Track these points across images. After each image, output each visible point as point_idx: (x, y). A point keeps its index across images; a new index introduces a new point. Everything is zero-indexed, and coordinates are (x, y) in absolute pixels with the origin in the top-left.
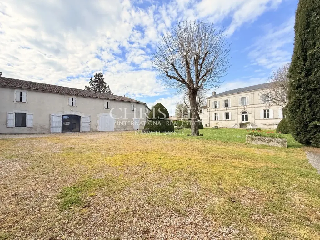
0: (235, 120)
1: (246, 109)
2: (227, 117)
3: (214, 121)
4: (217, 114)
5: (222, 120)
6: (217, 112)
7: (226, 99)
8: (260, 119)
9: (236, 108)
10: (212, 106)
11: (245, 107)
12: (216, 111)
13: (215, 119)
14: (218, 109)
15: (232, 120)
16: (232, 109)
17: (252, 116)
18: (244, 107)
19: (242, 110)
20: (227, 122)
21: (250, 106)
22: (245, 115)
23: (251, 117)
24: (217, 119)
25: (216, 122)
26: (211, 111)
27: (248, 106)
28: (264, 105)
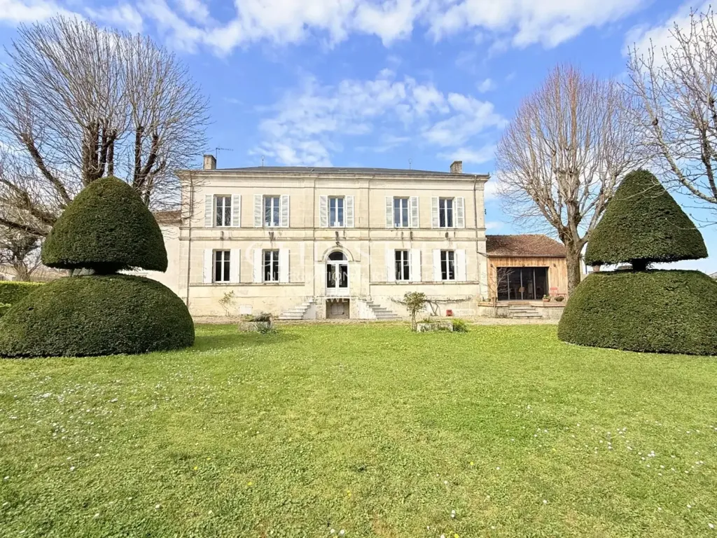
0: (302, 284)
1: (342, 243)
2: (271, 266)
3: (213, 284)
4: (227, 253)
5: (249, 284)
6: (226, 245)
7: (269, 192)
8: (385, 284)
9: (310, 233)
10: (204, 212)
11: (341, 234)
12: (222, 239)
13: (218, 278)
14: (235, 234)
15: (291, 284)
16: (293, 239)
17: (362, 270)
18: (337, 233)
19: (330, 246)
20: (269, 291)
21: (357, 234)
22: (336, 264)
23: (358, 273)
24: (227, 278)
25: (221, 291)
26: (200, 239)
27: (349, 234)
28: (397, 234)
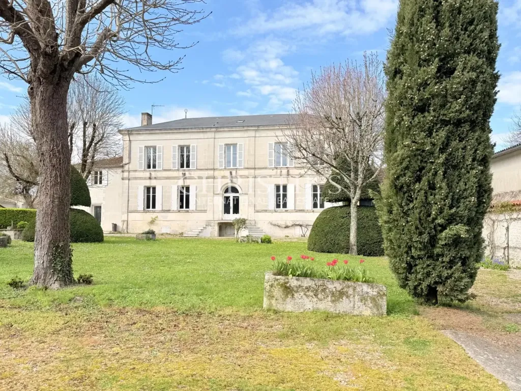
0: (205, 211)
1: (234, 180)
2: (184, 201)
3: (144, 211)
4: (154, 189)
5: (168, 211)
6: (153, 183)
7: (182, 143)
8: (266, 211)
9: (211, 173)
10: (137, 161)
11: (234, 173)
12: (150, 178)
13: (148, 207)
14: (159, 174)
15: (197, 211)
16: (199, 178)
17: (249, 202)
18: (231, 173)
19: (227, 182)
20: (183, 216)
21: (246, 172)
22: (231, 195)
23: (246, 203)
24: (154, 207)
25: (149, 216)
26: (136, 178)
27: (241, 173)
28: (277, 172)
